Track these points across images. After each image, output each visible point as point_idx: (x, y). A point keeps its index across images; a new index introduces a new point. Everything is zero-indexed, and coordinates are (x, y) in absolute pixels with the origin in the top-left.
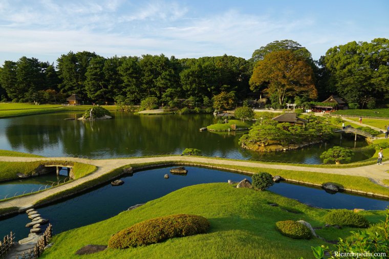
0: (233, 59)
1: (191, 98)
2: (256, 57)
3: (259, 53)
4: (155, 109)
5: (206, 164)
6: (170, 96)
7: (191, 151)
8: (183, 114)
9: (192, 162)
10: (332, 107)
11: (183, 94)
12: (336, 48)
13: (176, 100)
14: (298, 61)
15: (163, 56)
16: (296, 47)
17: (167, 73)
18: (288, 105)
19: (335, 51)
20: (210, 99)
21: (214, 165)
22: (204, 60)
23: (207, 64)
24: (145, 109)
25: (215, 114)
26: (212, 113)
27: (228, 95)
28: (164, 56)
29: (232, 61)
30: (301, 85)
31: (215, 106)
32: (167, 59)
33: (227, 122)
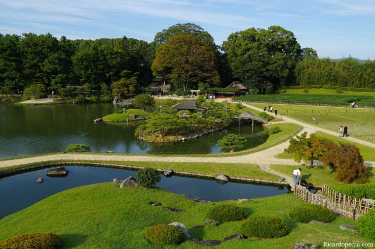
0: (134, 42)
1: (86, 86)
2: (158, 40)
3: (161, 37)
4: (41, 97)
5: (92, 161)
6: (61, 83)
7: (76, 147)
8: (77, 103)
9: (75, 161)
10: (234, 93)
11: (76, 81)
12: (237, 33)
13: (68, 87)
14: (200, 45)
15: (49, 36)
16: (198, 31)
17: (56, 55)
18: (192, 91)
19: (236, 37)
20: (109, 85)
21: (101, 161)
22: (100, 42)
23: (103, 46)
24: (29, 99)
25: (114, 102)
26: (111, 102)
27: (129, 81)
28: (51, 35)
29: (133, 44)
30: (204, 71)
31: (114, 94)
32: (56, 40)
33: (126, 112)
